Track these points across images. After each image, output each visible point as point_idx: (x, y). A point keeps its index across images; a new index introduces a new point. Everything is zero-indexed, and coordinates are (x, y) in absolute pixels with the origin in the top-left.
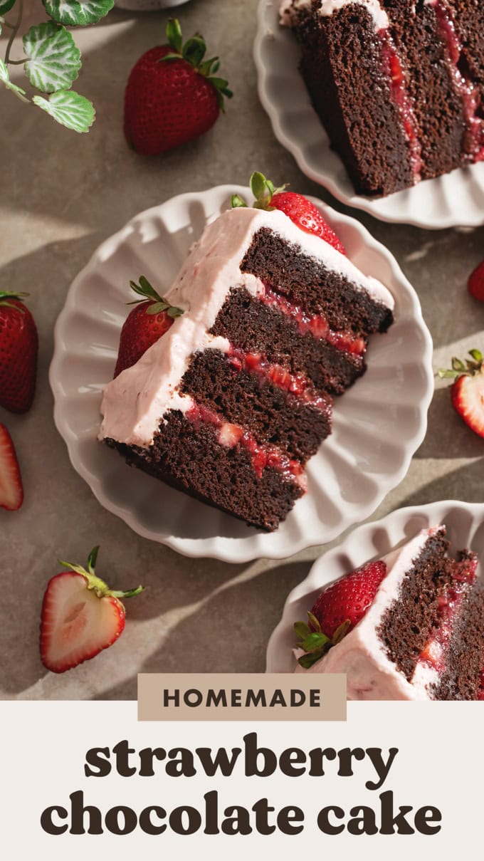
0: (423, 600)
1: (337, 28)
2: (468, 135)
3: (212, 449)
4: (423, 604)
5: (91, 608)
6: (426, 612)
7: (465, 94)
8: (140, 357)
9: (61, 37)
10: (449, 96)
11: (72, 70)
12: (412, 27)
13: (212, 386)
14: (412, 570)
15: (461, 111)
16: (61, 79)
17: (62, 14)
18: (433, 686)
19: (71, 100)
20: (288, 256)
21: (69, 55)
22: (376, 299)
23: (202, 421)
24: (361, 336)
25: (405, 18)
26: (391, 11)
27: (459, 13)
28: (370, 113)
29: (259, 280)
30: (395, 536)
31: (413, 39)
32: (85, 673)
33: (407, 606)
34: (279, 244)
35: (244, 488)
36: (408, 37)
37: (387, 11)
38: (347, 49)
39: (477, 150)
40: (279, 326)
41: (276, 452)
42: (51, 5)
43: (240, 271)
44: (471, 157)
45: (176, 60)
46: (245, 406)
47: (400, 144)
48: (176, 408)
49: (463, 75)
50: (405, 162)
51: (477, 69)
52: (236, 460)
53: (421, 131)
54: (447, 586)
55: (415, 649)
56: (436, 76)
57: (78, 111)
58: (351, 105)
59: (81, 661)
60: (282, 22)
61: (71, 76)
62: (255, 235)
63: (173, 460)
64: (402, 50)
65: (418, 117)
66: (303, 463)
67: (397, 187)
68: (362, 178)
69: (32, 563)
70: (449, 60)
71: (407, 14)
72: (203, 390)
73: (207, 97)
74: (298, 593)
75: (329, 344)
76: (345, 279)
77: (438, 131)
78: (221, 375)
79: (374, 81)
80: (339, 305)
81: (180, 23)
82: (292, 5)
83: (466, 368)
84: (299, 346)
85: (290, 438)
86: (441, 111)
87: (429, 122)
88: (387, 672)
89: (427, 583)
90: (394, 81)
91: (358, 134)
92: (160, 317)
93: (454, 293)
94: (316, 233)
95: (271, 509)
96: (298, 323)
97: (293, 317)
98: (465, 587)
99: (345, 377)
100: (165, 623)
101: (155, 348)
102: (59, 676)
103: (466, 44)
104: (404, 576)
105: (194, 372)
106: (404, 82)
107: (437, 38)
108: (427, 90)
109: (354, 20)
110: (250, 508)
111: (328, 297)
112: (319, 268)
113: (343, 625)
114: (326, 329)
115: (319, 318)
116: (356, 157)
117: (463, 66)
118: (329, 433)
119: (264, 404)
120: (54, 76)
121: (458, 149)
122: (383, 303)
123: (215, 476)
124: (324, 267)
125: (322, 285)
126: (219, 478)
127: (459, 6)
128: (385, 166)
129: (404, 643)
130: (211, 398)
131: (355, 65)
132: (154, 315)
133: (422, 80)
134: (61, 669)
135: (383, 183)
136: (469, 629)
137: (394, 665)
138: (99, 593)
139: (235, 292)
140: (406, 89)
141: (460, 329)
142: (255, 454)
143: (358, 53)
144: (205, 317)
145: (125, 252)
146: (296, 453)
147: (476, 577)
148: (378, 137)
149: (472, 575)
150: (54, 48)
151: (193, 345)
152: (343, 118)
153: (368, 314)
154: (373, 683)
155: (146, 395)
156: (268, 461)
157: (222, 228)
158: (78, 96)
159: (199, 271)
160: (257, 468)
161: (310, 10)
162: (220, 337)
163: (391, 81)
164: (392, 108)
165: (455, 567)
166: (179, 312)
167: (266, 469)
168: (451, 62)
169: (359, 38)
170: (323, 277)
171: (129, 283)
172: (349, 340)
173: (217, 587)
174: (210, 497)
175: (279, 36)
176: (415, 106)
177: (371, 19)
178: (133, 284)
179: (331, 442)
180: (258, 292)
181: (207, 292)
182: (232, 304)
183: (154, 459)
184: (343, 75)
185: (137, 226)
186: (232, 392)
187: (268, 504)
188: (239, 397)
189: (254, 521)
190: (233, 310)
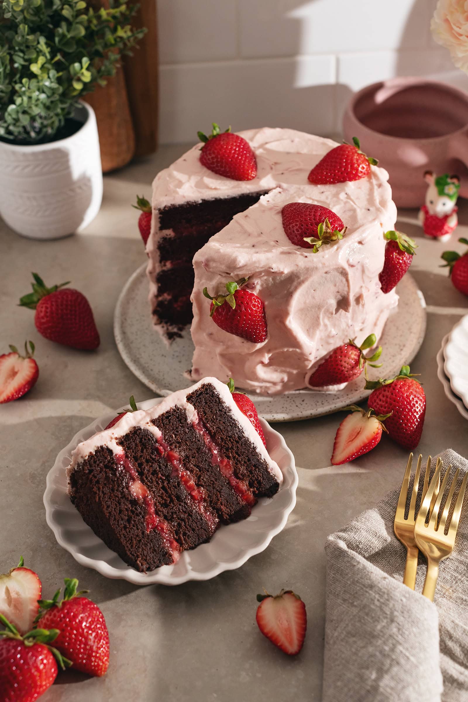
3: (123, 489)
13: (140, 453)
20: (220, 410)
22: (272, 472)
23: (124, 468)
24: (253, 492)
29: (196, 412)
34: (217, 400)
35: (135, 531)
40: (199, 449)
41: (166, 525)
43: (186, 399)
46: (157, 481)
48: (111, 447)
52: (136, 509)
62: (204, 385)
63: (95, 477)
66: (182, 548)
72: (133, 452)
75: (229, 483)
76: (254, 448)
78: (148, 451)
80: (245, 462)
84: (208, 471)
85: (179, 525)
95: (146, 557)
97: (210, 448)
99: (233, 512)
105: (132, 437)
110: (132, 546)
111: (239, 452)
112: (240, 431)
114: (231, 472)
115: (229, 462)
119: (170, 490)
122: (275, 477)
123: (118, 508)
124: (243, 432)
125: (237, 442)
126: (121, 511)
130: (136, 460)
139: (178, 410)
142: (151, 514)
144: (152, 412)
146: (180, 538)
151: (139, 423)
153: (264, 479)
156: (158, 526)
160: (148, 525)
162: (157, 428)
167: (154, 530)
170: (240, 438)
172: (244, 488)
180: (193, 419)
182: (173, 414)
186: (151, 466)
187: (145, 553)
188: (155, 473)
189: (131, 555)
190: (173, 419)
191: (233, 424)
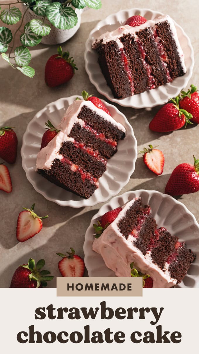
0: (132, 218)
1: (107, 48)
2: (148, 81)
3: (69, 172)
4: (132, 219)
5: (32, 221)
6: (133, 221)
7: (147, 68)
8: (47, 144)
9: (25, 50)
10: (142, 69)
11: (28, 60)
12: (130, 48)
13: (69, 153)
14: (129, 209)
15: (146, 74)
16: (25, 63)
17: (26, 44)
18: (134, 242)
19: (28, 68)
20: (92, 114)
21: (28, 56)
22: (120, 129)
23: (66, 163)
24: (115, 140)
25: (128, 45)
26: (124, 43)
27: (144, 44)
28: (118, 73)
29: (83, 121)
30: (125, 200)
31: (131, 51)
32: (30, 243)
33: (127, 219)
34: (89, 111)
35: (79, 185)
36: (129, 51)
37: (122, 43)
38: (111, 54)
39: (151, 85)
40: (90, 136)
41: (89, 175)
42: (23, 41)
43: (77, 118)
44: (150, 87)
45: (60, 58)
46: (79, 160)
47: (127, 83)
48: (58, 158)
49: (146, 63)
50: (129, 88)
51: (151, 61)
52: (76, 176)
53: (134, 79)
54: (140, 215)
55: (129, 231)
56: (138, 63)
57: (30, 72)
58: (112, 71)
59: (29, 238)
60: (93, 48)
61: (28, 61)
62: (82, 107)
63: (57, 174)
64: (127, 55)
65: (133, 75)
66: (98, 179)
67: (127, 96)
68: (116, 93)
69: (14, 210)
70: (142, 58)
71: (129, 44)
72: (66, 153)
73: (69, 69)
74: (95, 217)
75: (105, 142)
76: (110, 123)
77: (139, 79)
78: (72, 149)
79: (119, 64)
80: (108, 130)
81: (62, 47)
82: (96, 43)
83: (148, 151)
84: (96, 142)
85: (93, 171)
86: (140, 73)
87: (136, 77)
88: (120, 236)
89: (134, 213)
90: (125, 64)
91: (114, 80)
92: (54, 132)
93: (145, 129)
94: (102, 108)
95: (88, 192)
96: (96, 135)
97: (94, 133)
98: (146, 216)
99: (111, 153)
100: (55, 228)
101: (52, 141)
102: (22, 243)
103: (147, 53)
104: (127, 210)
105: (63, 148)
106: (128, 64)
107: (138, 51)
108: (135, 67)
109: (113, 45)
110: (81, 191)
111: (105, 128)
112: (102, 119)
113: (107, 224)
114: (104, 138)
115: (102, 134)
116: (114, 87)
117: (146, 60)
118: (106, 170)
119: (85, 159)
120: (23, 62)
121: (146, 85)
122: (122, 130)
124: (104, 118)
125: (103, 124)
126: (71, 181)
127: (145, 42)
128: (123, 90)
129: (125, 229)
130: (69, 156)
131: (113, 59)
132: (52, 132)
133: (134, 64)
134: (23, 241)
135: (122, 95)
136: (147, 227)
137: (122, 234)
138: (35, 217)
139: (76, 124)
140: (129, 66)
141: (147, 140)
142: (83, 174)
143: (114, 55)
144: (67, 131)
145: (44, 115)
146: (96, 176)
147: (150, 213)
148: (120, 81)
149: (149, 212)
150: (23, 54)
151: (63, 140)
152: (110, 75)
153: (118, 133)
154: (115, 240)
155: (49, 154)
156: (86, 177)
157: (73, 106)
158: (30, 68)
159: (66, 119)
160: (83, 179)
161: (100, 43)
162: (71, 138)
163: (124, 64)
164: (125, 72)
165: (143, 210)
166: (59, 131)
167: (86, 179)
168: (143, 59)
169: (114, 51)
170: (103, 121)
171: (45, 123)
172: (112, 141)
173: (71, 217)
174: (68, 187)
175: (92, 52)
176: (132, 72)
177: (118, 45)
178: (46, 123)
179: (106, 173)
180: (83, 125)
181: (67, 124)
182: (75, 128)
183: (51, 173)
184: (109, 62)
185: (48, 107)
186: (75, 155)
187: (86, 190)
188: (77, 157)
189: (82, 195)
190: (75, 130)
191: (99, 117)
